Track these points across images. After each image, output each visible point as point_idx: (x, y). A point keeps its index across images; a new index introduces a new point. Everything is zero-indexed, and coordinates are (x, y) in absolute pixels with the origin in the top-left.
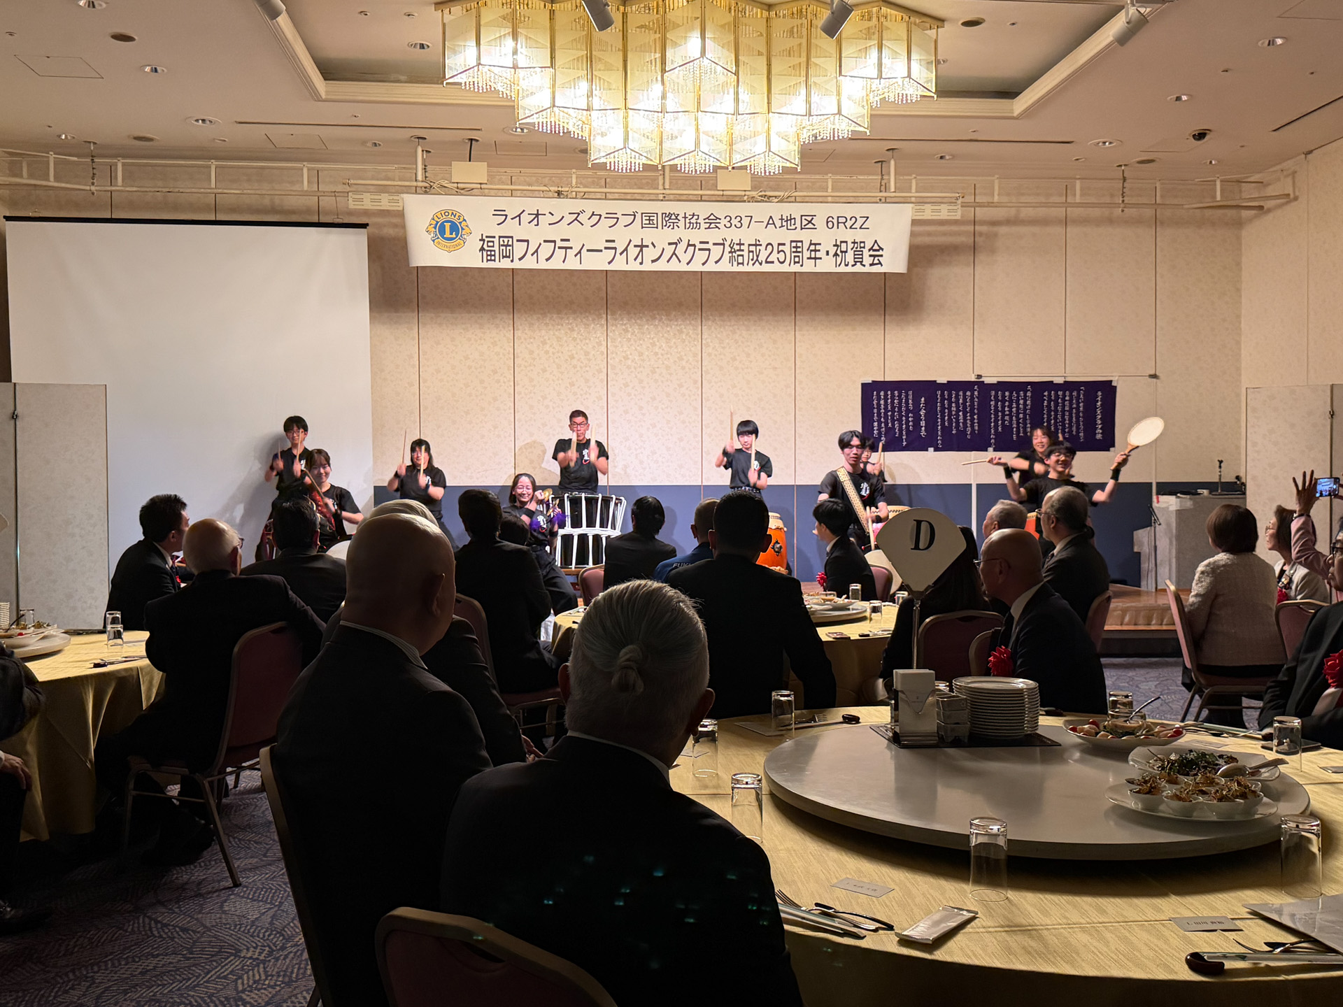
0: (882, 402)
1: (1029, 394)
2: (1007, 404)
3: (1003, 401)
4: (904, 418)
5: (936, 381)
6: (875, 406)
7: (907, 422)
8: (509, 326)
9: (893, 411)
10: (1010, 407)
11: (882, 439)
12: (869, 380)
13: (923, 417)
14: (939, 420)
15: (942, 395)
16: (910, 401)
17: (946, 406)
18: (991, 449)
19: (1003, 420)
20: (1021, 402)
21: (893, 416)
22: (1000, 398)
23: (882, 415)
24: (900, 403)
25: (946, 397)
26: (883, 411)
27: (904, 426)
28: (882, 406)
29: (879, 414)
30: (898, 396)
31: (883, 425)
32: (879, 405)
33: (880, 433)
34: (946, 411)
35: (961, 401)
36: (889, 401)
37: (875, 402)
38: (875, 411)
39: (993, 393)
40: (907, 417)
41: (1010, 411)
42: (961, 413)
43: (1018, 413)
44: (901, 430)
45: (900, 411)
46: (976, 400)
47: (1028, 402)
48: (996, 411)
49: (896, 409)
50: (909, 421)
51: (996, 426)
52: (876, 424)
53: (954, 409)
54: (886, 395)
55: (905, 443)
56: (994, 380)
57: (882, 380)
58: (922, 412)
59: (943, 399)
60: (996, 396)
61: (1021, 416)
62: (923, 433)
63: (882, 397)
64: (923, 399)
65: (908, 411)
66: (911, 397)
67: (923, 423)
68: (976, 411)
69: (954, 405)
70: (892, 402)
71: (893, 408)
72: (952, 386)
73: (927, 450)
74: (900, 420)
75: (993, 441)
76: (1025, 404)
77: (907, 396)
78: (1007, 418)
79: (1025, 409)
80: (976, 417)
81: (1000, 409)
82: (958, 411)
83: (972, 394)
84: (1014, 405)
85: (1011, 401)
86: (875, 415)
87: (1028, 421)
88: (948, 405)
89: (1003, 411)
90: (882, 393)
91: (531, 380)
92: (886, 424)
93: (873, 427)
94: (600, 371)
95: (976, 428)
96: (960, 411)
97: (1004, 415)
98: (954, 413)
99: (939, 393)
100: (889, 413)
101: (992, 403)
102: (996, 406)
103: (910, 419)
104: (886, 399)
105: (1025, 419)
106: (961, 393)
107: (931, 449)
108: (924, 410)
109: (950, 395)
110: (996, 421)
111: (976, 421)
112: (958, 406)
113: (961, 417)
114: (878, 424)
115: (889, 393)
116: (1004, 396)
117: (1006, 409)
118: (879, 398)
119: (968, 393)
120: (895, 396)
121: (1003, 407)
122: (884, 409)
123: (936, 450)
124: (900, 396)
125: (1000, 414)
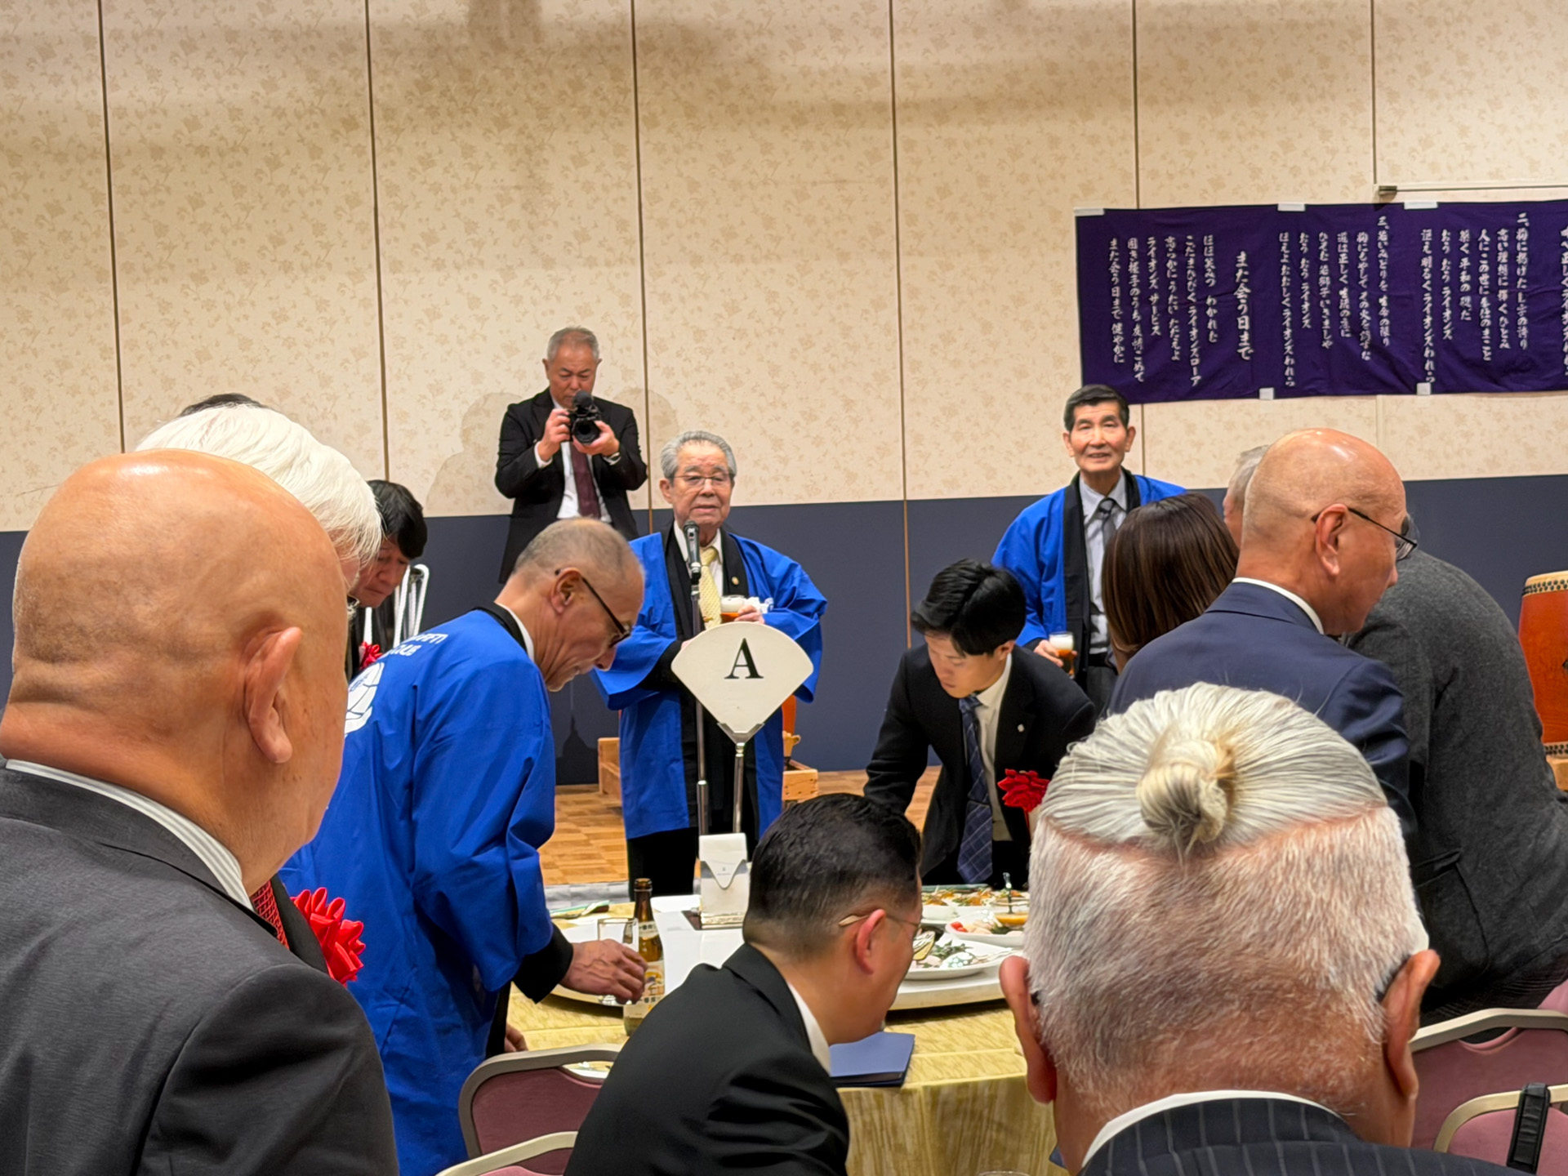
0: (1134, 267)
1: (1522, 235)
2: (1465, 262)
3: (1456, 256)
4: (1193, 311)
5: (1276, 206)
6: (1116, 279)
7: (1203, 320)
8: (89, 79)
9: (1164, 291)
10: (1474, 272)
11: (1137, 367)
12: (1096, 208)
13: (1243, 306)
14: (1287, 313)
15: (1294, 244)
16: (1209, 263)
17: (1305, 274)
18: (1424, 387)
19: (1456, 307)
20: (1503, 257)
21: (1163, 303)
22: (1446, 248)
23: (1135, 302)
24: (1182, 267)
25: (1305, 248)
26: (1136, 291)
27: (1194, 332)
28: (1135, 280)
29: (1126, 299)
30: (1175, 251)
31: (1137, 330)
32: (1125, 275)
33: (1130, 353)
34: (1305, 287)
35: (1343, 259)
36: (1153, 264)
37: (1115, 268)
38: (1116, 292)
39: (1427, 235)
40: (1202, 308)
41: (1475, 283)
42: (1344, 293)
43: (1494, 289)
44: (1185, 342)
45: (1182, 291)
46: (1384, 254)
47: (1522, 257)
48: (1438, 284)
49: (1173, 286)
50: (1208, 318)
51: (1438, 323)
52: (1118, 328)
53: (1325, 281)
54: (1143, 248)
55: (1196, 379)
56: (1429, 201)
57: (1134, 206)
58: (1242, 293)
59: (1296, 256)
60: (1436, 243)
61: (1503, 295)
62: (1245, 349)
63: (1134, 254)
64: (1243, 257)
65: (1203, 289)
66: (1209, 252)
67: (1244, 322)
68: (1383, 286)
69: (1324, 270)
70: (1162, 268)
71: (1164, 282)
72: (1321, 218)
73: (1256, 395)
74: (1183, 316)
75: (1429, 365)
76: (1512, 263)
77: (1200, 249)
78: (1466, 301)
79: (1513, 277)
80: (1383, 301)
81: (1446, 277)
82: (1336, 286)
83: (1374, 240)
84: (1484, 267)
85: (1475, 257)
86: (1117, 302)
87: (1522, 310)
88: (1310, 270)
89: (1455, 284)
90: (1133, 243)
91: (161, 230)
92: (1147, 327)
93: (1112, 336)
94: (354, 201)
95: (1385, 332)
96: (1342, 286)
97: (1457, 295)
98: (1325, 292)
99: (1285, 238)
100: (1154, 298)
101: (1427, 262)
102: (1436, 270)
103: (1210, 312)
104: (1143, 260)
105: (1512, 303)
106: (1343, 237)
107: (1267, 393)
108: (1247, 285)
109: (1314, 243)
110: (1438, 311)
111: (1384, 312)
112: (1334, 275)
113: (1345, 303)
114: (1124, 329)
115: (1152, 241)
116: (1456, 242)
117: (1464, 277)
118: (1125, 261)
119: (1363, 238)
120: (1167, 251)
121: (1456, 271)
122: (1139, 286)
123: (1282, 393)
124: (1180, 250)
125: (1447, 291)
